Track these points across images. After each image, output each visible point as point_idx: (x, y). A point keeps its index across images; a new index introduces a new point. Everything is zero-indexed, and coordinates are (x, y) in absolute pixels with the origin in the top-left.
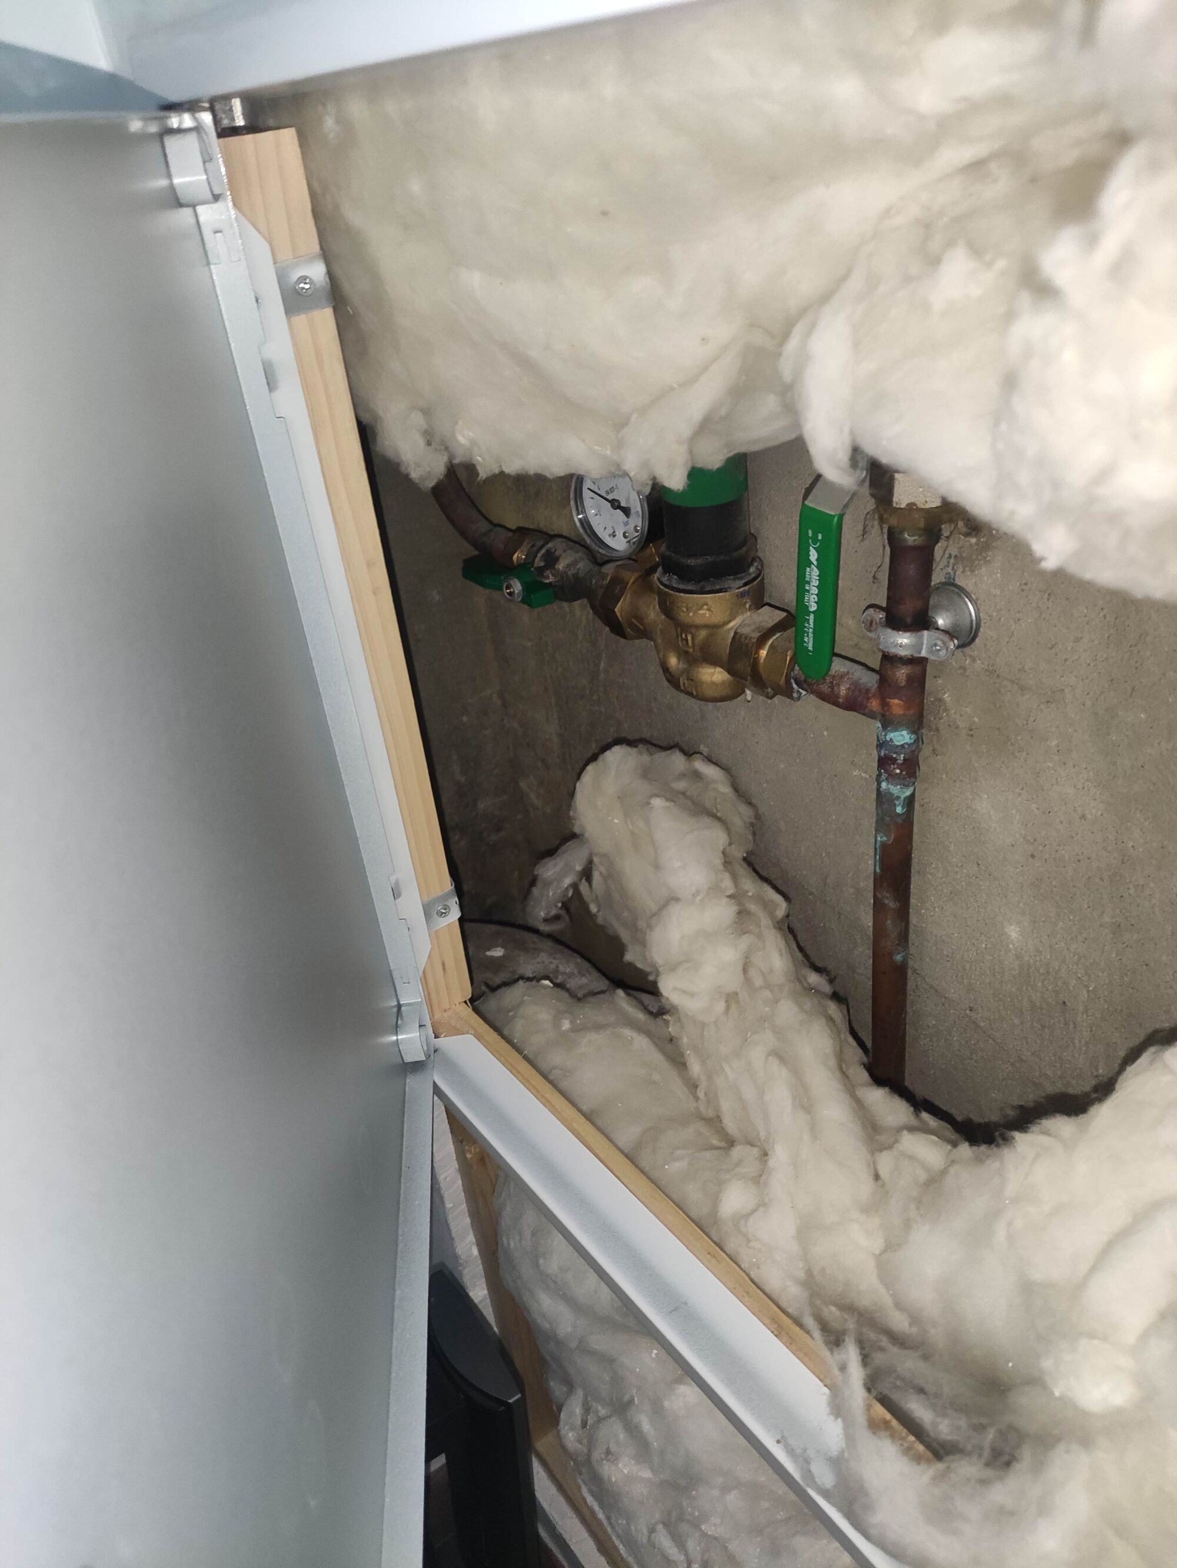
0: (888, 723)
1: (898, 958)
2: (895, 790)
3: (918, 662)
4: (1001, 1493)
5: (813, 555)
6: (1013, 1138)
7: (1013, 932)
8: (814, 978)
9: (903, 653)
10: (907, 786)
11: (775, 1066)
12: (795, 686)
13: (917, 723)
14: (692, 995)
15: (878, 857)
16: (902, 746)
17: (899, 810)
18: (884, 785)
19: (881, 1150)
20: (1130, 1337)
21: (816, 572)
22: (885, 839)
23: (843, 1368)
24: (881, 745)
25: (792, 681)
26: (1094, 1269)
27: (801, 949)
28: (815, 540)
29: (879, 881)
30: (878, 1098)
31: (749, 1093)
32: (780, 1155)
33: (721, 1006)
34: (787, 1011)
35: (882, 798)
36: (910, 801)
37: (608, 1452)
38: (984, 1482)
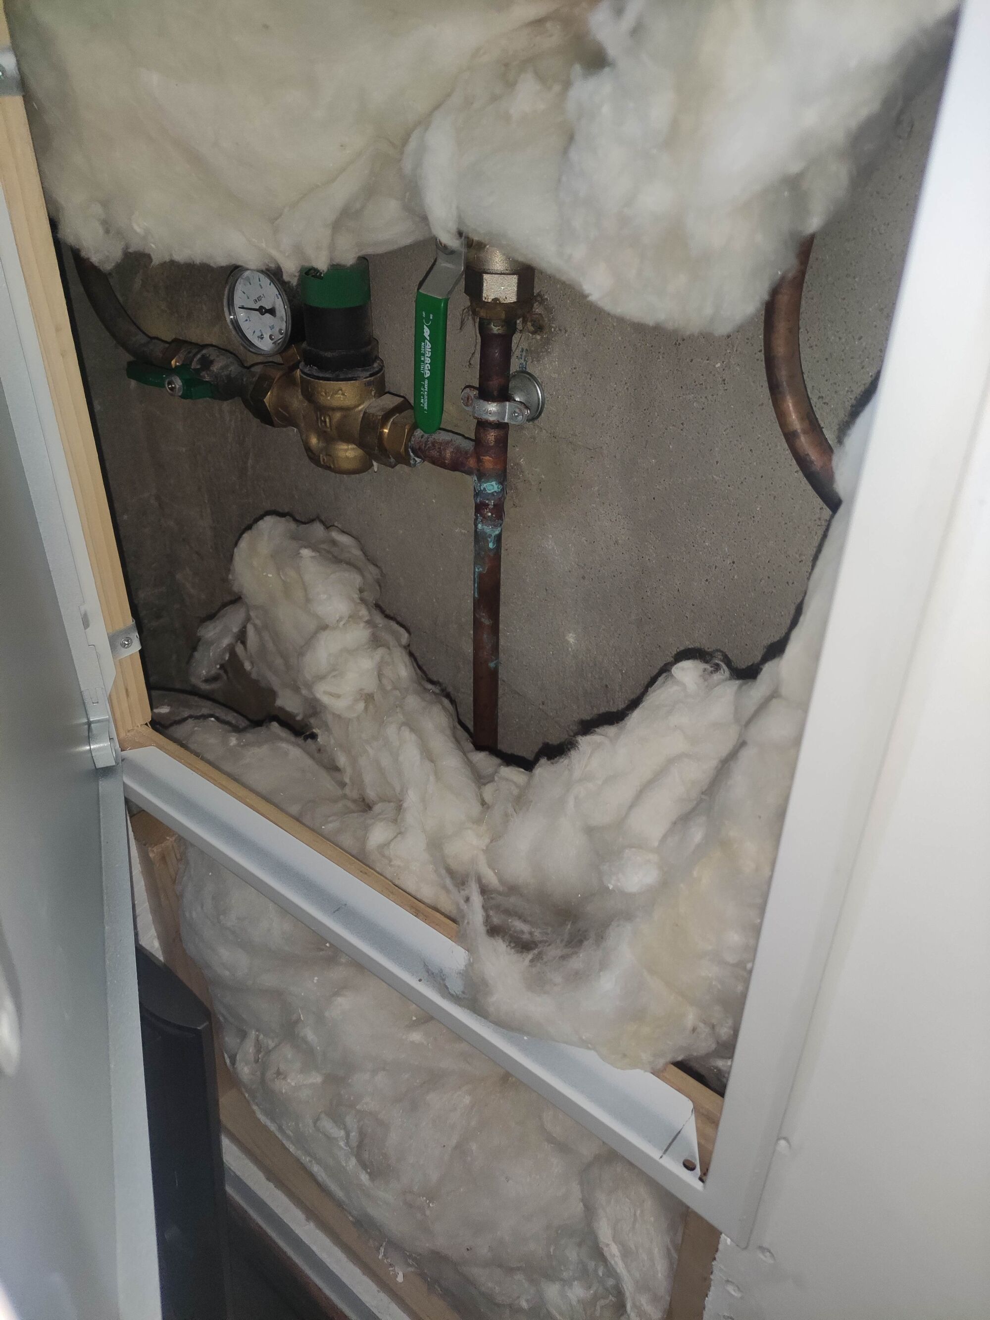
0: (482, 476)
1: (492, 665)
2: (488, 529)
3: (502, 427)
4: (577, 963)
5: (427, 332)
7: (571, 638)
8: (429, 686)
9: (492, 419)
10: (496, 526)
11: (407, 733)
12: (411, 454)
13: (502, 477)
14: (338, 696)
15: (476, 585)
16: (492, 494)
17: (491, 545)
18: (480, 526)
19: (485, 784)
21: (429, 345)
22: (481, 569)
23: (467, 900)
24: (477, 494)
25: (410, 450)
26: (632, 806)
27: (420, 668)
28: (428, 320)
29: (477, 604)
30: (481, 758)
31: (386, 761)
32: (412, 798)
33: (361, 705)
34: (413, 702)
35: (478, 537)
36: (498, 538)
37: (278, 1073)
38: (563, 957)
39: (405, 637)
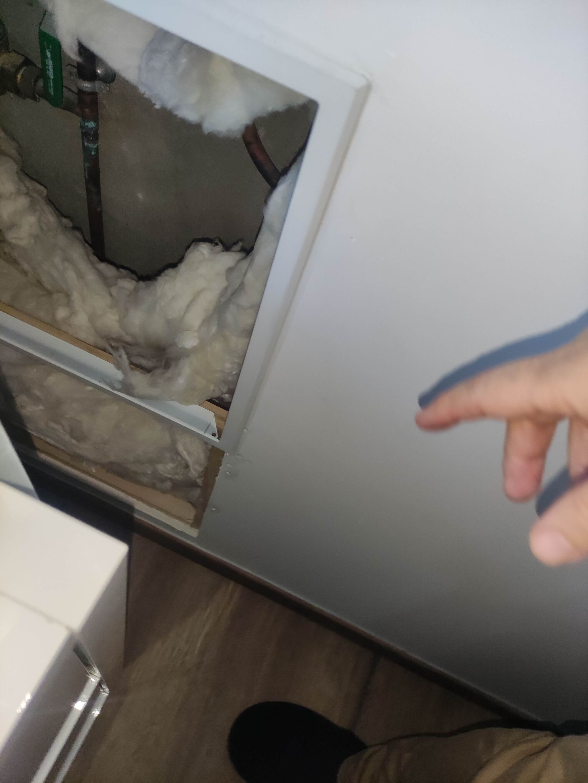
0: (85, 118)
1: (99, 210)
2: (91, 146)
3: (94, 94)
5: (49, 54)
6: (157, 278)
7: (140, 196)
8: (65, 221)
9: (88, 90)
10: (95, 144)
12: (37, 96)
13: (96, 119)
14: (20, 239)
15: (86, 172)
16: (92, 128)
17: (93, 153)
18: (86, 144)
19: (111, 286)
20: (196, 328)
22: (88, 165)
23: (120, 356)
24: (82, 127)
25: (36, 94)
27: (57, 209)
28: (49, 48)
29: (87, 182)
30: (103, 267)
32: (75, 295)
33: (33, 241)
35: (86, 150)
36: (97, 150)
37: (22, 406)
39: (45, 191)
